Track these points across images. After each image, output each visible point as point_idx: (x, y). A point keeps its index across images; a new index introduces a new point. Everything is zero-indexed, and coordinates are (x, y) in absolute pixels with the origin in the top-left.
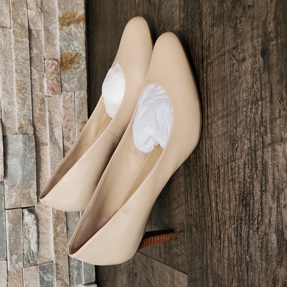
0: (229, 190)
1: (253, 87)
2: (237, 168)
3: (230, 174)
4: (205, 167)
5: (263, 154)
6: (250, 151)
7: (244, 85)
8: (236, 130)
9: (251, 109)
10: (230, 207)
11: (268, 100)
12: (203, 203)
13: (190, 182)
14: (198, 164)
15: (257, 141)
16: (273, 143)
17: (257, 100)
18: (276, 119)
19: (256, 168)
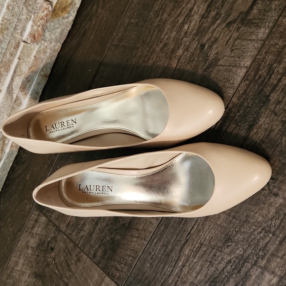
0: (202, 266)
1: (271, 219)
2: (220, 258)
3: (210, 257)
4: (187, 233)
5: (251, 268)
6: (240, 257)
7: (264, 212)
8: (236, 234)
9: (260, 232)
10: (196, 277)
11: (279, 239)
12: (168, 255)
13: (163, 231)
14: (181, 226)
15: (251, 256)
16: (265, 268)
17: (269, 231)
18: (278, 257)
19: (239, 272)
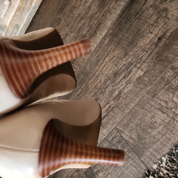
0: (112, 67)
1: (147, 45)
2: (121, 63)
3: (117, 62)
4: (109, 51)
5: (133, 68)
6: (129, 63)
7: (145, 41)
8: (130, 52)
9: (141, 51)
10: (108, 72)
11: (148, 54)
12: (98, 61)
13: (98, 50)
14: (107, 47)
15: (134, 62)
16: (139, 68)
17: (145, 51)
18: (146, 62)
19: (128, 69)
